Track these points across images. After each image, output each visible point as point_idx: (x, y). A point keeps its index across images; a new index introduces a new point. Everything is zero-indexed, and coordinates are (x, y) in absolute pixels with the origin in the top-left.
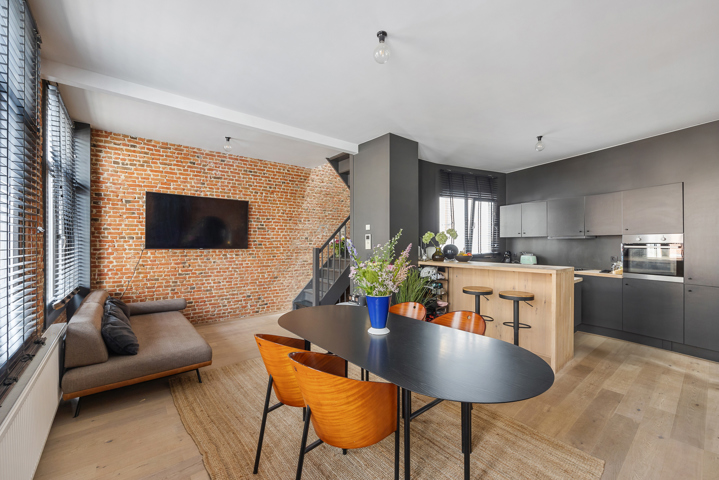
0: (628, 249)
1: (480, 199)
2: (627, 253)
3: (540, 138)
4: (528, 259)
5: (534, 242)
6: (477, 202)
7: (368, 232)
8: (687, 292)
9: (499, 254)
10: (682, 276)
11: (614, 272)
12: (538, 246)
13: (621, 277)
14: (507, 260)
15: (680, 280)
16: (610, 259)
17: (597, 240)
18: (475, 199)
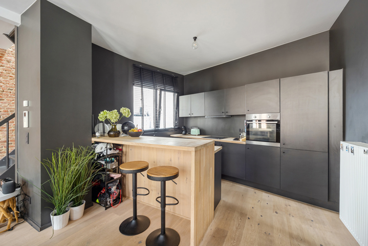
0: (249, 124)
1: (165, 90)
2: (248, 126)
3: (195, 38)
4: (195, 131)
5: (199, 120)
6: (163, 92)
7: (25, 109)
8: (282, 154)
9: (178, 128)
10: (279, 142)
11: (241, 140)
12: (200, 123)
13: (244, 143)
14: (184, 132)
15: (278, 145)
16: (238, 130)
17: (232, 118)
18: (161, 90)
